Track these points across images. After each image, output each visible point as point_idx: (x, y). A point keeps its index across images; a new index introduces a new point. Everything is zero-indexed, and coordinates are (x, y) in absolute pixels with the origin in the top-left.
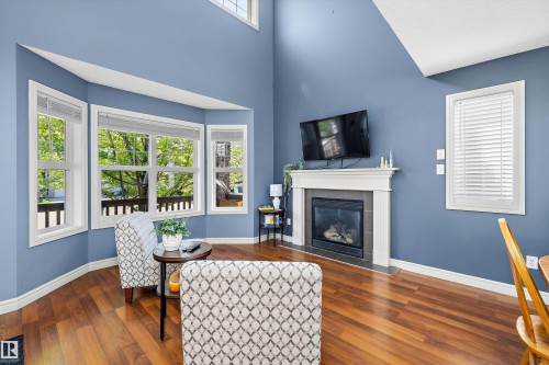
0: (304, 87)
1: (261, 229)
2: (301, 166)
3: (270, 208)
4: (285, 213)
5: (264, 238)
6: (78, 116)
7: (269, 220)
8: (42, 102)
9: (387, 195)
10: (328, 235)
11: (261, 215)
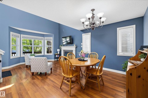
0: (63, 30)
1: (55, 58)
3: (57, 54)
4: (60, 55)
5: (56, 60)
6: (19, 37)
7: (57, 56)
8: (12, 35)
9: (75, 51)
11: (55, 55)
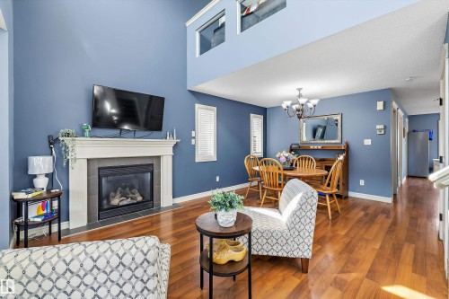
2: (87, 133)
3: (32, 194)
9: (171, 158)
10: (115, 202)
